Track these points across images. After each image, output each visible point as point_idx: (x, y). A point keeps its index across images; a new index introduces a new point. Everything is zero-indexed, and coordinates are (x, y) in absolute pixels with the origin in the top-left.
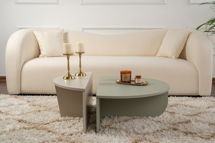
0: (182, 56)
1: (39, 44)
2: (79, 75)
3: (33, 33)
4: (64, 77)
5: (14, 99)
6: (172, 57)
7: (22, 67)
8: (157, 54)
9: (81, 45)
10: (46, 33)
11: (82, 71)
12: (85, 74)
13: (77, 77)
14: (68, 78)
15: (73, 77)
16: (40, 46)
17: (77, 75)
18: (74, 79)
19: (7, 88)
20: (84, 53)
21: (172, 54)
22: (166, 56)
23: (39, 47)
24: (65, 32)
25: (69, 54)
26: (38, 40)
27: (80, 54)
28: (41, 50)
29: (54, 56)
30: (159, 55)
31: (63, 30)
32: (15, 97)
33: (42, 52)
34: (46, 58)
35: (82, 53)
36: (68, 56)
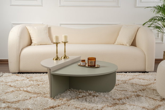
0: (134, 44)
1: (31, 36)
2: (64, 58)
3: (26, 27)
4: (54, 59)
5: (16, 76)
6: (127, 45)
7: (20, 53)
9: (66, 37)
10: (35, 28)
11: (66, 55)
12: (68, 57)
13: (63, 59)
14: (57, 59)
15: (60, 59)
16: (31, 37)
17: (63, 57)
18: (61, 60)
19: (9, 69)
20: (68, 42)
21: (127, 43)
22: (122, 44)
23: (31, 38)
25: (58, 42)
26: (30, 33)
27: (65, 43)
28: (32, 40)
30: (116, 43)
31: (48, 25)
32: (16, 75)
33: (33, 41)
34: (36, 46)
35: (66, 42)
36: (56, 44)
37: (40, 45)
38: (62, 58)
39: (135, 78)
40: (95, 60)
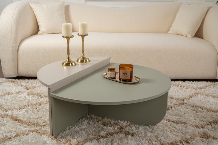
0: (199, 34)
1: (37, 19)
2: (82, 61)
3: (30, 5)
4: (63, 64)
6: (188, 36)
7: (19, 47)
8: (169, 30)
9: (84, 26)
10: (44, 6)
11: (85, 56)
12: (89, 60)
13: (79, 63)
14: (68, 65)
15: (73, 64)
16: (38, 21)
17: (80, 61)
18: (75, 65)
19: (2, 71)
20: (88, 35)
21: (188, 32)
22: (180, 34)
23: (37, 23)
24: (66, 4)
25: (70, 36)
26: (35, 14)
27: (83, 36)
28: (39, 26)
29: (54, 32)
30: (171, 32)
33: (40, 28)
34: (45, 36)
35: (85, 35)
36: (67, 38)
37: (52, 33)
38: (78, 61)
39: (200, 95)
40: (133, 69)
